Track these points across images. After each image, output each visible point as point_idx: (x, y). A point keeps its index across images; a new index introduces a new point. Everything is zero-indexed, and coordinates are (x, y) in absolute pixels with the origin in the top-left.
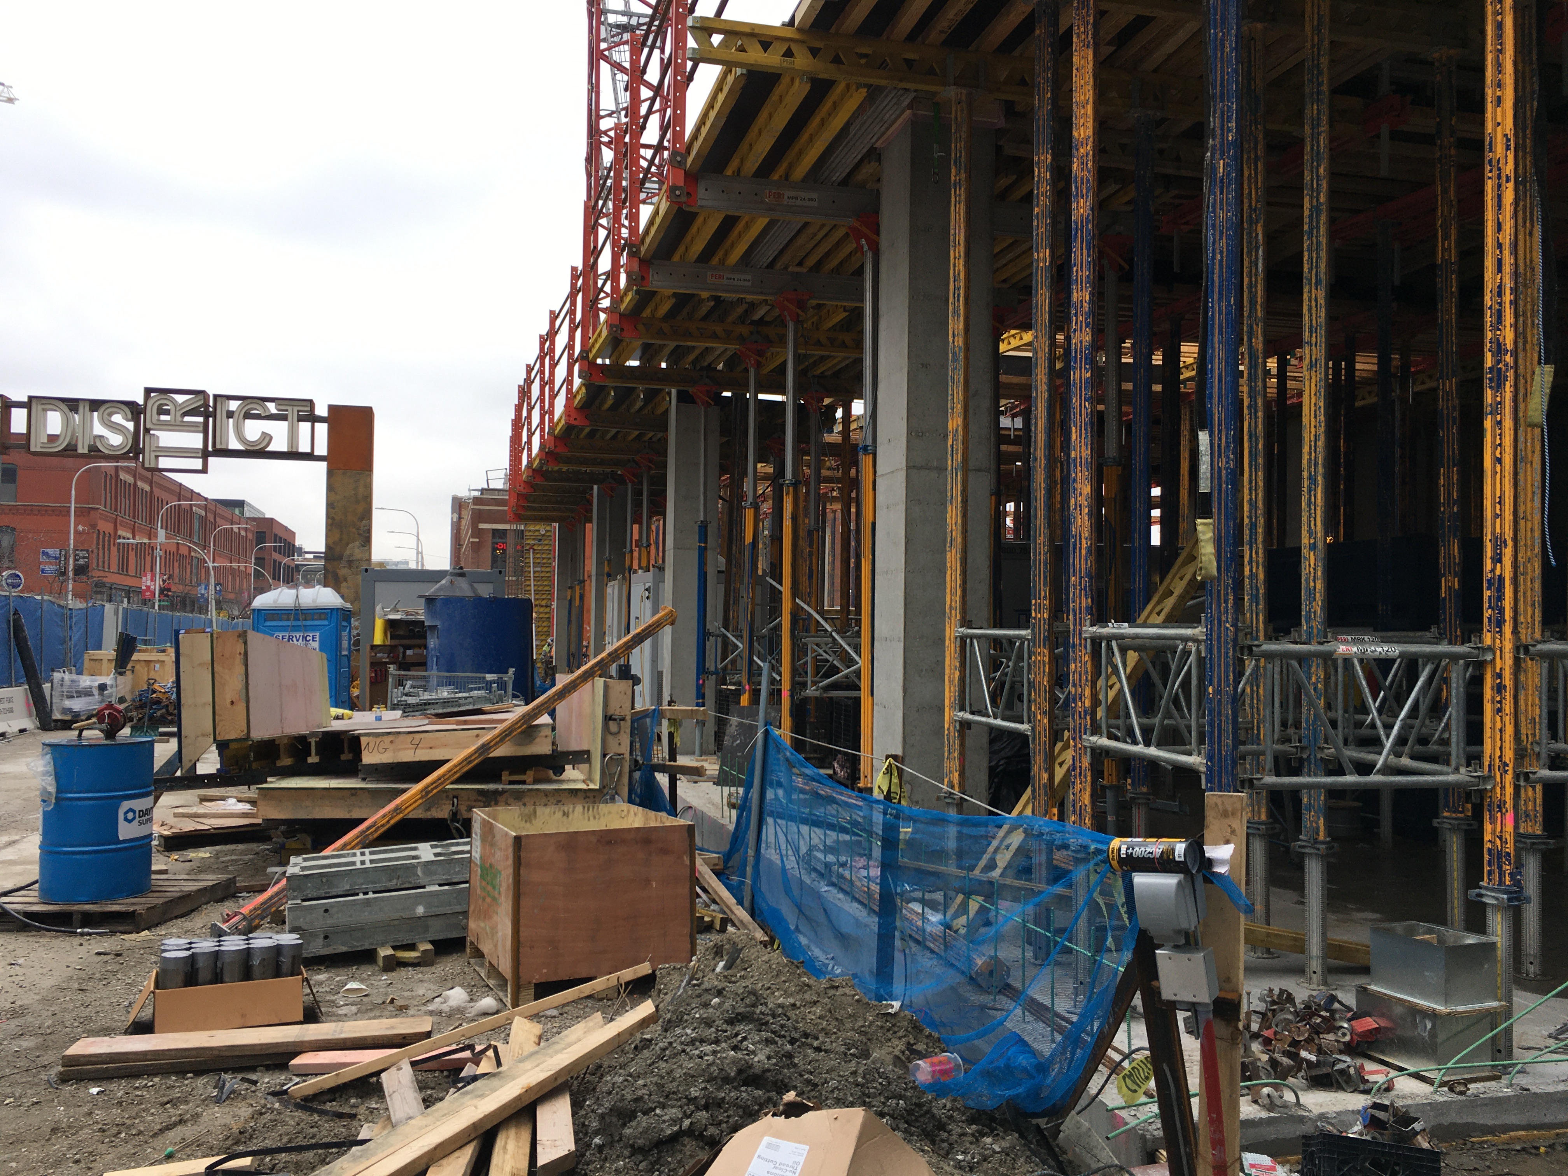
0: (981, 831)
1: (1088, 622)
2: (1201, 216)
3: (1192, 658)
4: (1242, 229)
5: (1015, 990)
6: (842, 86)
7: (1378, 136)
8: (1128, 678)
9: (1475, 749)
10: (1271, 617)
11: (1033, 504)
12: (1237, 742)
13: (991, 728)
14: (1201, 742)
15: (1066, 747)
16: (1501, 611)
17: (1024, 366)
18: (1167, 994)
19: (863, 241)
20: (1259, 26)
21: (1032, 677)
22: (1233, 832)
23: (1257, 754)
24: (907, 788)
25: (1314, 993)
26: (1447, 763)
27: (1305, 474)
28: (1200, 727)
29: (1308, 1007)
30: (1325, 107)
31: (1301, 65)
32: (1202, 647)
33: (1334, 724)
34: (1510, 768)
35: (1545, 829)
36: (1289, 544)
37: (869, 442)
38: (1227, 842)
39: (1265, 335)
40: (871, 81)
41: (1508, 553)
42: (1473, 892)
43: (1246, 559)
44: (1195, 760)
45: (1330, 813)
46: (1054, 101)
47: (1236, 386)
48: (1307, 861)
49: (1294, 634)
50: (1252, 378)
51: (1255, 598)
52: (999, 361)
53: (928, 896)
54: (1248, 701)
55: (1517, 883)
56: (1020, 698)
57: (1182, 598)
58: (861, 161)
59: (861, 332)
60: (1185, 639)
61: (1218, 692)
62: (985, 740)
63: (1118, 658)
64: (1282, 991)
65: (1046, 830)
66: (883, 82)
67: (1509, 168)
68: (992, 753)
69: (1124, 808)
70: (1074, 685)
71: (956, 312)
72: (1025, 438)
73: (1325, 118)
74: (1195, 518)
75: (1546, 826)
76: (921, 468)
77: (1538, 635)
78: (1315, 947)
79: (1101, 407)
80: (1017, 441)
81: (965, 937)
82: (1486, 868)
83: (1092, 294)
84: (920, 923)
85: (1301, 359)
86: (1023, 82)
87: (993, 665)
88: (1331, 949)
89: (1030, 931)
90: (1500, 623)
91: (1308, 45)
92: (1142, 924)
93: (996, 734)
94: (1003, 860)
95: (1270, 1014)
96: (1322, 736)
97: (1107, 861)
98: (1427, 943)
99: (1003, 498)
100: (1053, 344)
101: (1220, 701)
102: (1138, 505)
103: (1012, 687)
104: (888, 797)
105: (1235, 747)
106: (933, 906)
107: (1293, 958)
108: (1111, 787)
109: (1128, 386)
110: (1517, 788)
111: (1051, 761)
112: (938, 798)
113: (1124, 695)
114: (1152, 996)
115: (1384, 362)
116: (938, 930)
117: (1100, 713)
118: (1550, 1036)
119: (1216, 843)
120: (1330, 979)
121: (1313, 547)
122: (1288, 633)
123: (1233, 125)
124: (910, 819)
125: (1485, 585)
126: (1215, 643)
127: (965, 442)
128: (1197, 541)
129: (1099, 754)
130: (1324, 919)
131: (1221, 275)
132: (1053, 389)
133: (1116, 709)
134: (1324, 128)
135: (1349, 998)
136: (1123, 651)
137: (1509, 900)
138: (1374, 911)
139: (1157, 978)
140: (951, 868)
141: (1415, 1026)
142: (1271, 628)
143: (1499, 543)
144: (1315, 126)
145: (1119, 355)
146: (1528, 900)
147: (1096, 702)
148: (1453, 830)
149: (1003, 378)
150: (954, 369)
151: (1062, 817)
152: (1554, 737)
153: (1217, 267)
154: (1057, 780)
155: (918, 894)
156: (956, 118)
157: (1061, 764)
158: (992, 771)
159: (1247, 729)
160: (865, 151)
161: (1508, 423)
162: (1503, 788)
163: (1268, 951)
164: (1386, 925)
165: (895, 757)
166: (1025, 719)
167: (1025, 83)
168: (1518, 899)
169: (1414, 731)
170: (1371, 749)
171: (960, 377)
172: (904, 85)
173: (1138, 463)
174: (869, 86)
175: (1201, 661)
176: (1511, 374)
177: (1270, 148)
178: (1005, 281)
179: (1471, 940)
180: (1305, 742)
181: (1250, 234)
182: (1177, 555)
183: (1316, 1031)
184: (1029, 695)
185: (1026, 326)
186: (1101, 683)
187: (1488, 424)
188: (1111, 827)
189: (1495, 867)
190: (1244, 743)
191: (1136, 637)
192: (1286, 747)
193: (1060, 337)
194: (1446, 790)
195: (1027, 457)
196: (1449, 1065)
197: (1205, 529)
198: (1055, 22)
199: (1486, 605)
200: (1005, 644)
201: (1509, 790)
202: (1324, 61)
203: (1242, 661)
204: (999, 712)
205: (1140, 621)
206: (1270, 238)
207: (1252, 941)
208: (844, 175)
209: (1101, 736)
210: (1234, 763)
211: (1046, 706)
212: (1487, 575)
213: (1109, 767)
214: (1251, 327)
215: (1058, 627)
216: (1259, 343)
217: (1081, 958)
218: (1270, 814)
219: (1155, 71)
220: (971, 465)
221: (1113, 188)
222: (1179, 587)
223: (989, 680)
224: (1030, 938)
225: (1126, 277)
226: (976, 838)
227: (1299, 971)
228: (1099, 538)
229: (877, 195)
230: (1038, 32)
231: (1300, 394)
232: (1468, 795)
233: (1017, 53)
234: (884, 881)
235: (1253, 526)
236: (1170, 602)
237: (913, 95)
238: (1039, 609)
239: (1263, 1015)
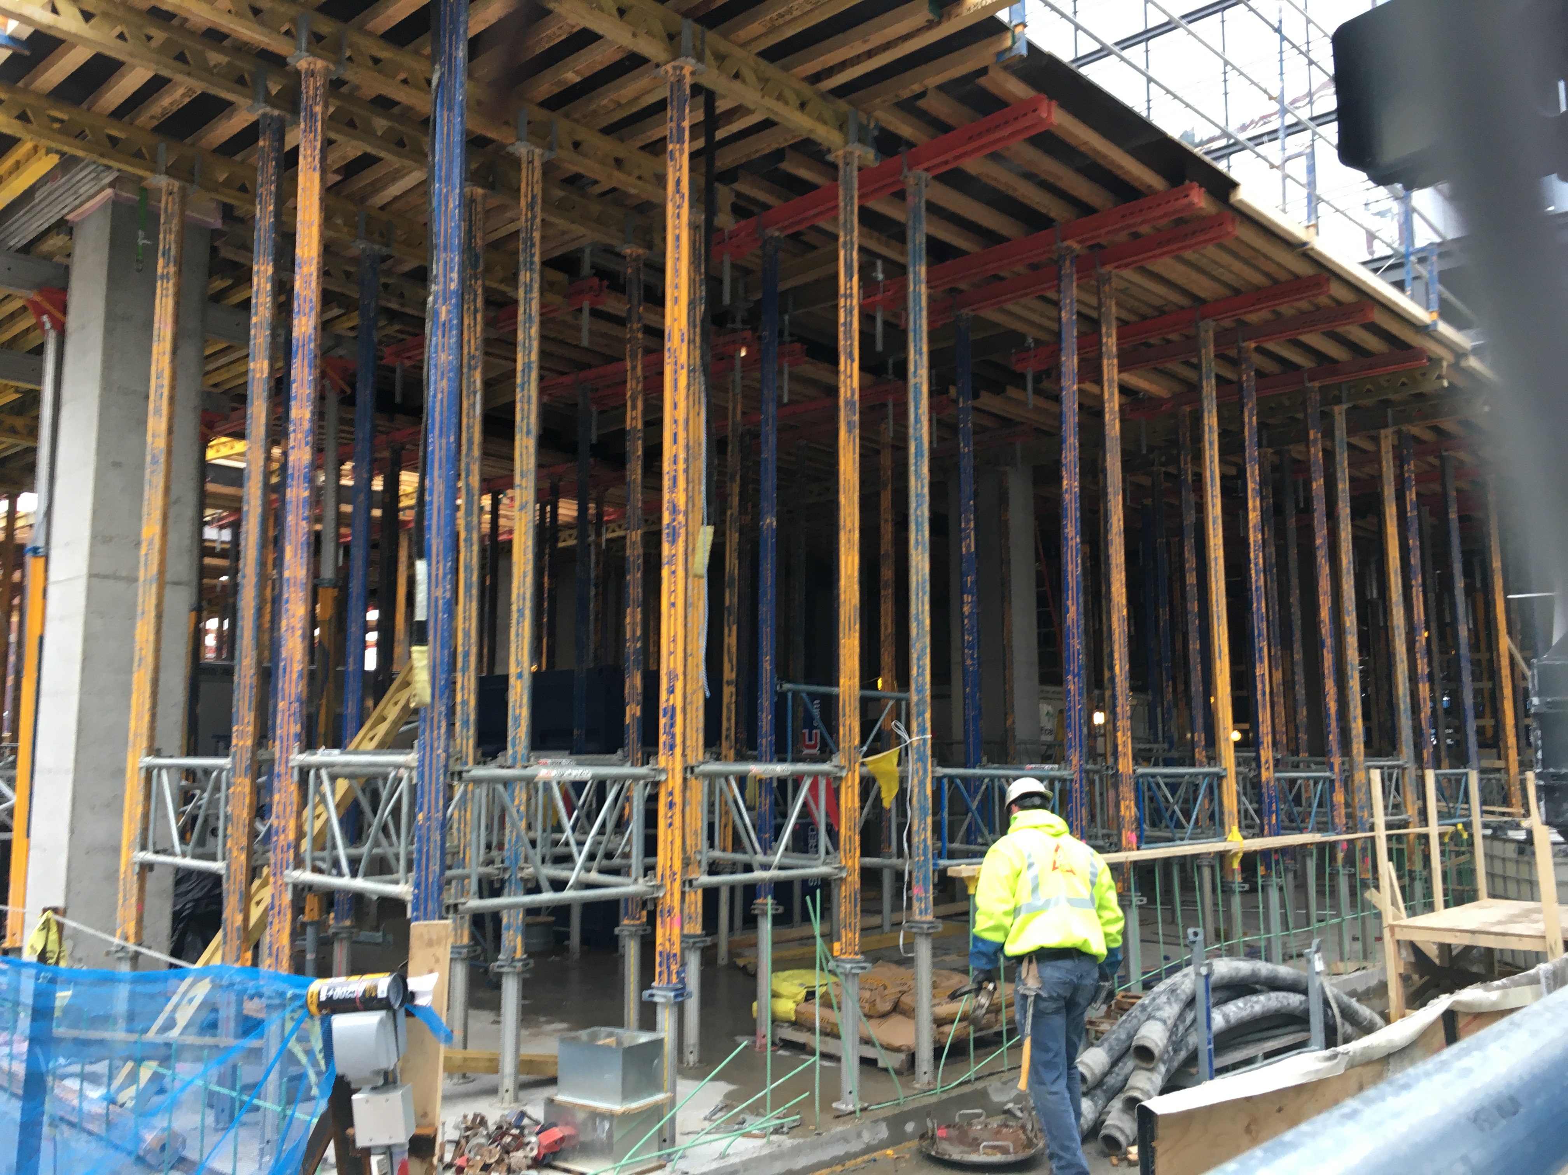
0: (158, 988)
1: (296, 750)
2: (422, 353)
3: (404, 785)
4: (462, 374)
5: (193, 1164)
6: (28, 146)
7: (580, 310)
8: (337, 806)
9: (650, 860)
10: (479, 743)
11: (240, 623)
12: (445, 867)
13: (178, 869)
14: (409, 869)
15: (264, 884)
16: (673, 736)
17: (235, 477)
18: (361, 1142)
19: (45, 318)
20: (480, 191)
21: (229, 809)
22: (437, 961)
23: (463, 878)
24: (67, 945)
25: (506, 1112)
26: (628, 874)
27: (514, 608)
28: (409, 854)
29: (499, 1127)
30: (537, 276)
31: (517, 232)
32: (414, 774)
33: (533, 843)
34: (678, 877)
35: (704, 928)
36: (498, 671)
37: (41, 543)
38: (431, 971)
39: (482, 473)
40: (66, 149)
41: (679, 685)
42: (646, 993)
43: (459, 686)
44: (403, 889)
45: (528, 929)
46: (278, 214)
47: (453, 520)
48: (504, 980)
49: (500, 759)
50: (469, 513)
51: (466, 723)
52: (205, 469)
53: (89, 1068)
54: (455, 826)
55: (682, 981)
56: (214, 832)
57: (396, 723)
58: (48, 231)
59: (37, 418)
60: (398, 766)
61: (428, 818)
62: (169, 881)
63: (326, 787)
64: (476, 1116)
65: (237, 979)
66: (80, 153)
67: (683, 358)
68: (177, 896)
69: (325, 944)
70: (278, 817)
71: (157, 411)
72: (233, 552)
73: (536, 286)
74: (410, 645)
75: (704, 927)
76: (106, 577)
77: (700, 757)
78: (508, 1066)
79: (318, 527)
80: (223, 554)
81: (133, 1110)
82: (658, 970)
83: (313, 414)
84: (76, 1102)
85: (512, 499)
86: (243, 189)
87: (186, 797)
88: (524, 1065)
89: (211, 1094)
90: (672, 747)
91: (523, 218)
92: (340, 1070)
93: (183, 876)
94: (183, 1018)
95: (463, 1141)
96: (522, 856)
97: (305, 1006)
98: (607, 1047)
99: (205, 614)
100: (268, 458)
101: (429, 827)
102: (354, 629)
103: (206, 821)
104: (43, 957)
105: (442, 873)
106: (93, 1079)
107: (487, 1080)
108: (312, 923)
109: (347, 508)
110: (683, 893)
111: (247, 898)
112: (108, 953)
113: (331, 826)
114: (346, 1145)
115: (583, 510)
116: (99, 1108)
117: (306, 845)
118: (705, 1119)
119: (419, 974)
120: (522, 1094)
121: (520, 676)
122: (495, 757)
123: (455, 275)
124: (72, 980)
125: (661, 713)
126: (427, 769)
127: (163, 551)
128: (411, 669)
129: (301, 891)
130: (518, 1035)
131: (441, 414)
132: (267, 504)
133: (322, 841)
134: (536, 294)
135: (537, 1112)
136: (333, 778)
137: (676, 996)
138: (562, 1021)
139: (351, 1124)
140: (118, 1034)
141: (595, 1129)
142: (479, 753)
143: (673, 677)
144: (529, 289)
145: (339, 476)
146: (690, 995)
147: (300, 834)
148: (632, 935)
149: (211, 487)
150: (152, 472)
151: (255, 963)
152: (712, 846)
153: (438, 405)
154: (253, 920)
155: (76, 1068)
156: (166, 209)
157: (258, 903)
158: (177, 917)
159: (454, 854)
160: (53, 221)
161: (681, 573)
162: (672, 895)
163: (464, 1076)
164: (573, 1034)
165: (55, 910)
166: (220, 855)
167: (246, 190)
168: (682, 995)
169: (602, 847)
170: (564, 865)
171: (159, 481)
172: (105, 161)
173: (356, 586)
174: (63, 154)
175: (413, 789)
176: (683, 531)
177: (489, 303)
178: (216, 385)
179: (644, 1038)
180: (506, 864)
181: (469, 378)
182: (391, 681)
183: (507, 1151)
184: (226, 829)
185: (240, 435)
186: (307, 812)
187: (665, 572)
188: (310, 967)
189: (664, 967)
190: (450, 868)
191: (347, 765)
192: (489, 869)
193: (276, 451)
194: (627, 900)
195: (234, 572)
196: (623, 1162)
197: (420, 656)
198: (281, 138)
199: (661, 731)
200: (200, 774)
201: (677, 896)
202: (537, 235)
203: (451, 787)
204: (189, 848)
205: (352, 747)
206: (488, 385)
207: (450, 1069)
208: (24, 242)
209: (304, 868)
210: (441, 890)
211: (244, 842)
212: (663, 705)
213: (312, 904)
214: (468, 465)
215: (263, 755)
216: (475, 481)
217: (269, 1116)
218: (473, 937)
219: (382, 208)
220: (168, 577)
221: (336, 312)
222: (393, 713)
223: (179, 814)
224: (211, 1101)
225: (348, 401)
226: (152, 996)
227: (492, 1091)
228: (312, 661)
229: (65, 273)
230: (261, 143)
231: (511, 532)
232: (644, 904)
233: (238, 158)
234: (31, 1059)
235: (466, 655)
236: (382, 729)
237: (116, 174)
238: (242, 735)
239: (458, 1143)
